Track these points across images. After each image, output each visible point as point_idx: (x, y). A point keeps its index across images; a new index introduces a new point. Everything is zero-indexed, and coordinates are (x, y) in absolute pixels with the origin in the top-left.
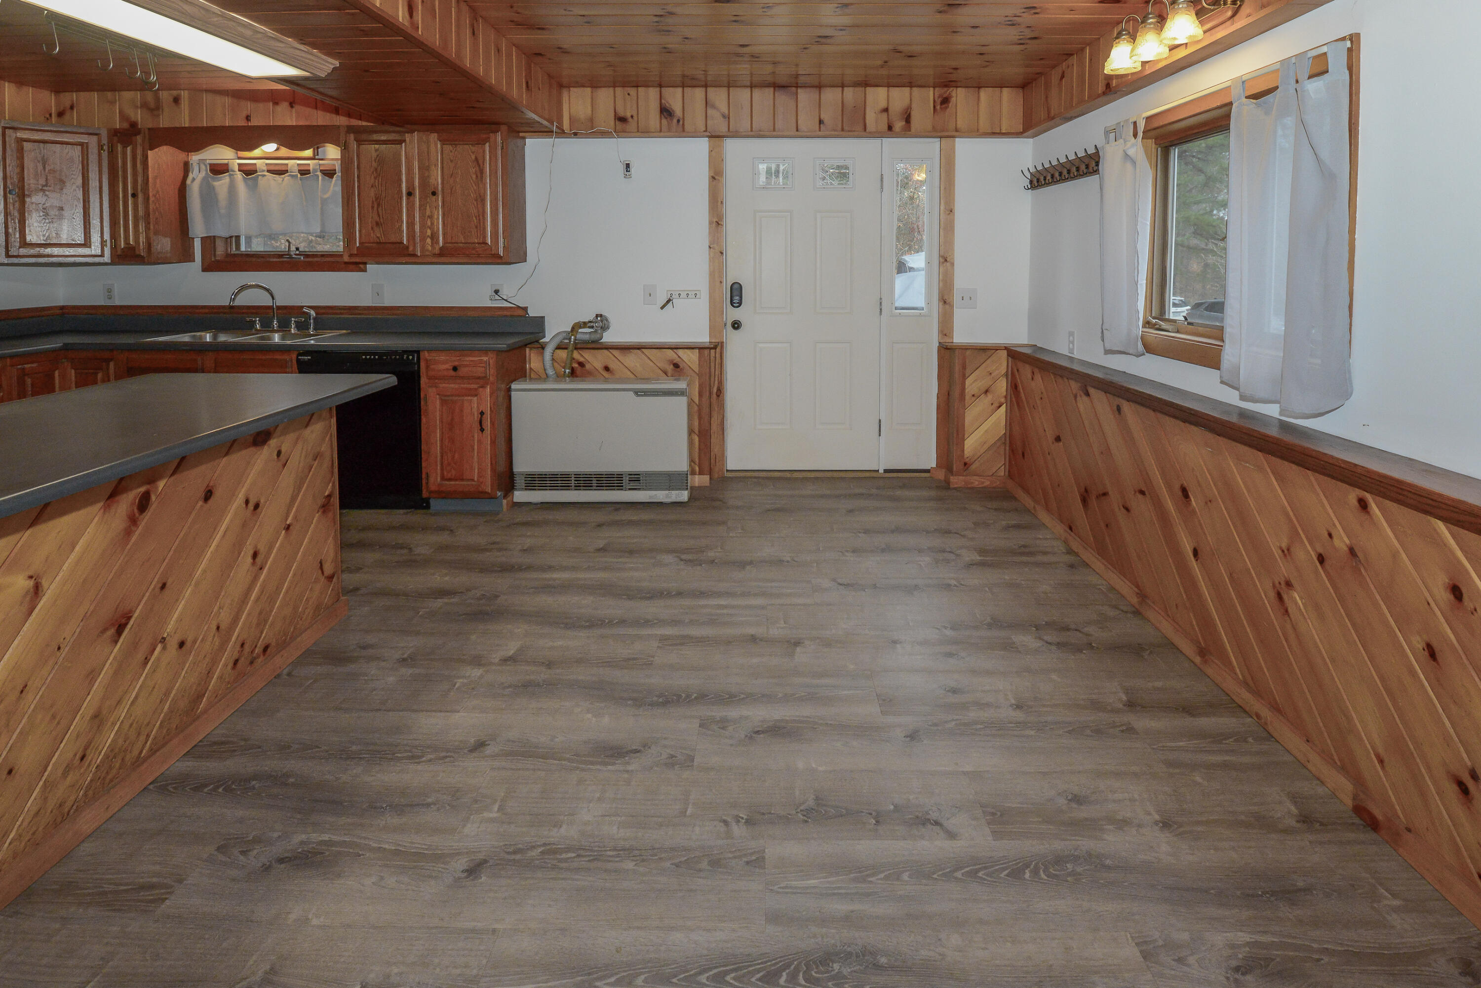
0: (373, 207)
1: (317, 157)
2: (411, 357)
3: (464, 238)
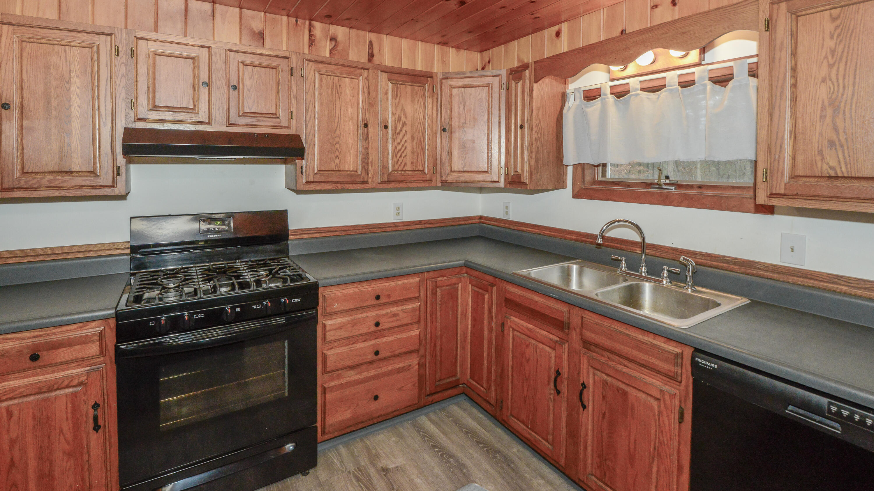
1: (703, 63)
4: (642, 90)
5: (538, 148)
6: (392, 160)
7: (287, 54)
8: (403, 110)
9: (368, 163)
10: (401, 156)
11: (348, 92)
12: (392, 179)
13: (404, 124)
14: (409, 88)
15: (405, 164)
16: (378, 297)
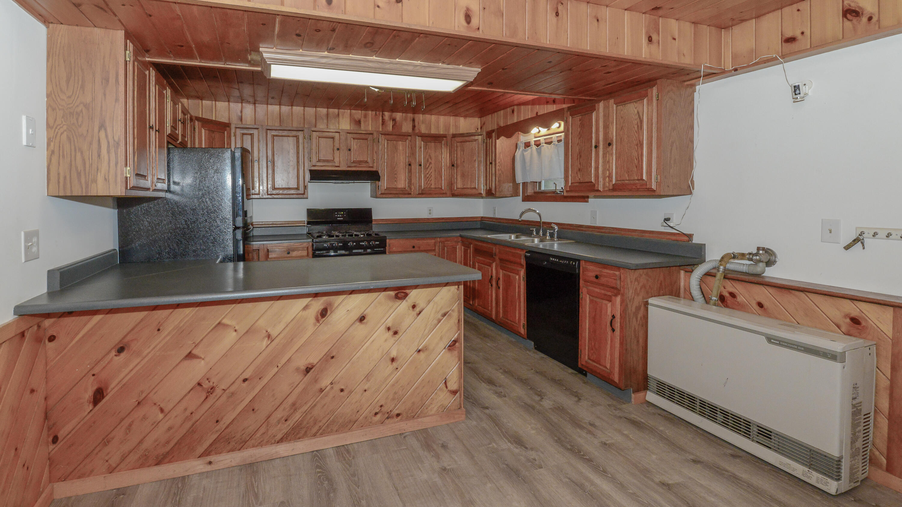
0: (577, 159)
2: (574, 263)
3: (628, 176)
4: (545, 143)
5: (500, 174)
6: (424, 182)
7: (372, 132)
8: (430, 156)
9: (411, 184)
10: (429, 180)
11: (401, 148)
12: (424, 192)
13: (430, 163)
14: (433, 144)
15: (431, 184)
16: (414, 247)
